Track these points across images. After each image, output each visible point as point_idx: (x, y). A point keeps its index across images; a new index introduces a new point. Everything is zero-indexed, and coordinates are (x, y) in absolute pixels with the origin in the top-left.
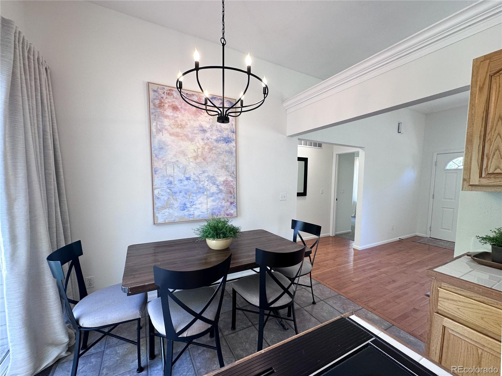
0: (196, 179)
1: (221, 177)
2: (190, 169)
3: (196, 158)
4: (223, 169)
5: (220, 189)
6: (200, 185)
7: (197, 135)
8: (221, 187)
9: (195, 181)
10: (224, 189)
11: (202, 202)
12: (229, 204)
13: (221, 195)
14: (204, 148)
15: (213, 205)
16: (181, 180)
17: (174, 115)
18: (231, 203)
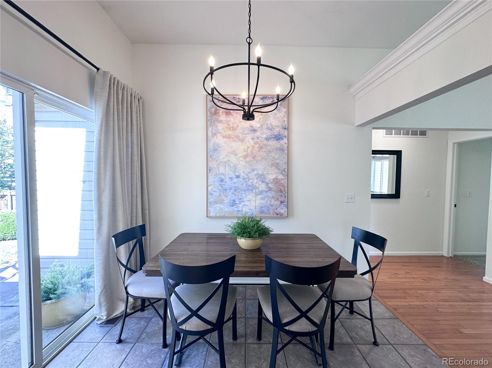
0: (246, 176)
1: (271, 175)
2: (240, 167)
3: (245, 157)
4: (273, 167)
5: (269, 187)
6: (250, 183)
7: (248, 135)
8: (270, 185)
9: (244, 179)
10: (274, 187)
11: (251, 200)
12: (279, 203)
13: (271, 193)
14: (253, 147)
15: (261, 203)
16: (231, 178)
17: (227, 119)
18: (281, 202)
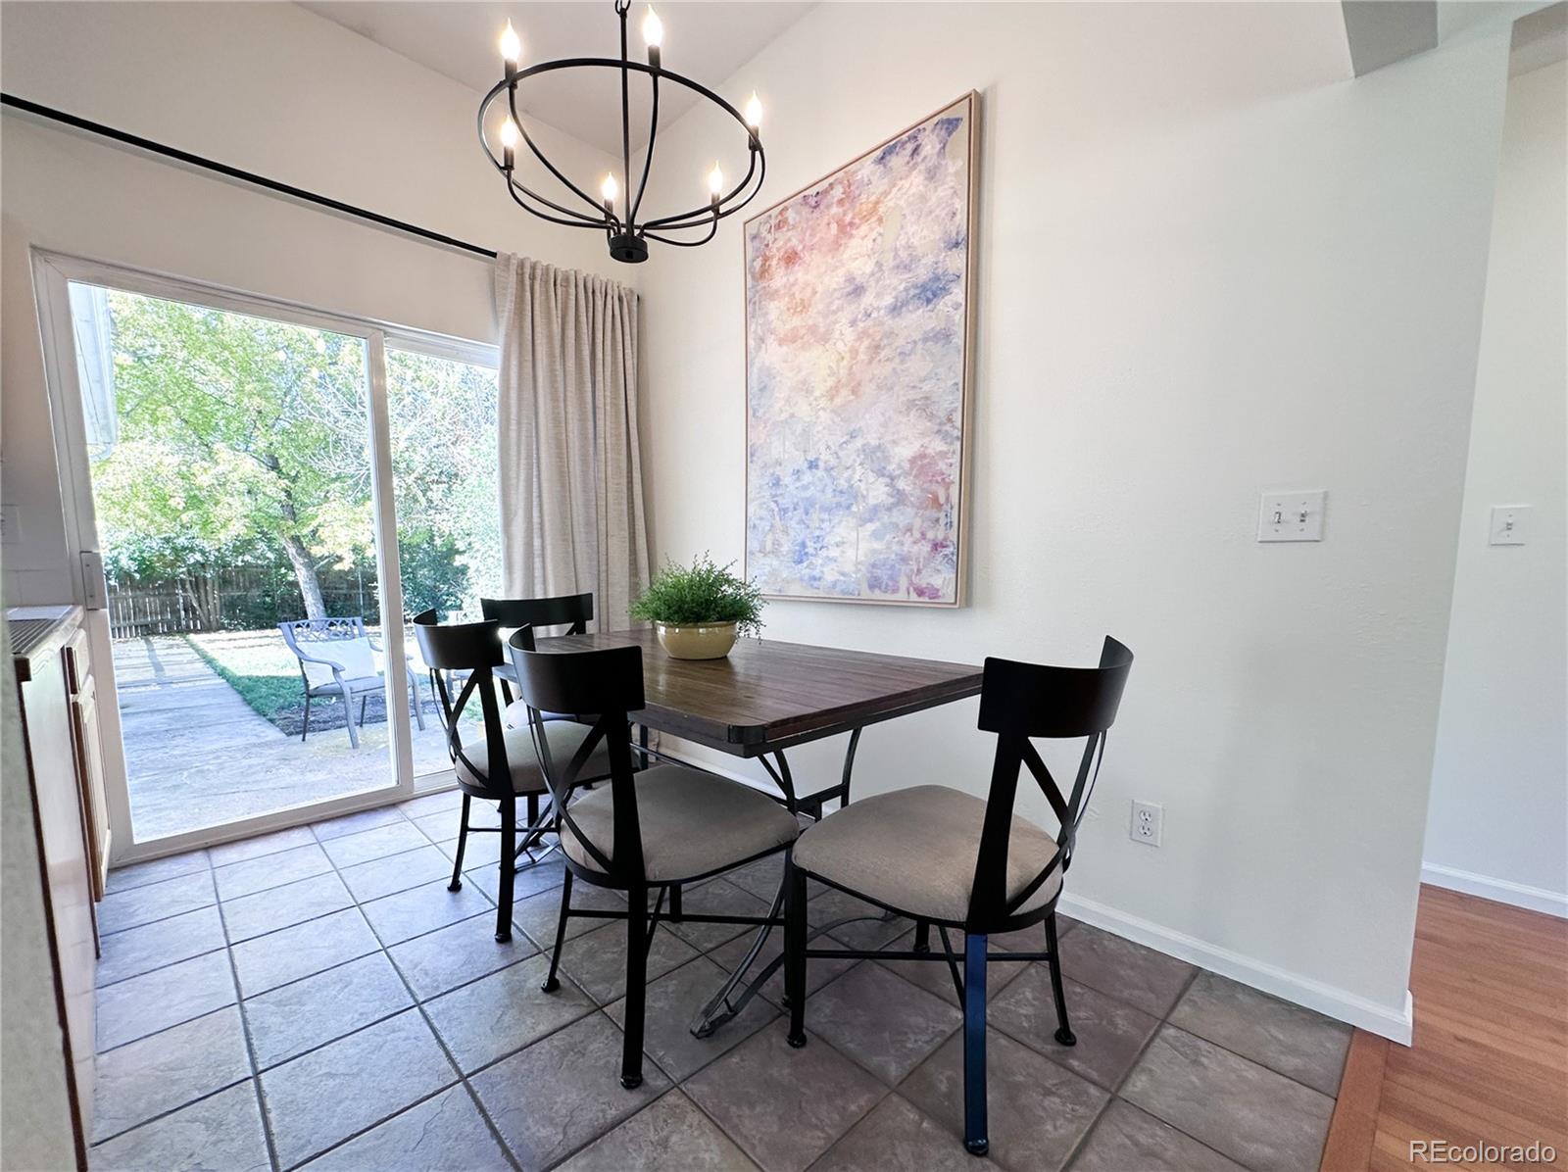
0: (833, 462)
1: (904, 443)
2: (818, 432)
3: (832, 393)
4: (913, 413)
5: (898, 490)
6: (843, 484)
7: (840, 313)
8: (901, 484)
9: (829, 470)
10: (914, 489)
11: (845, 540)
12: (926, 548)
13: (902, 514)
14: (854, 352)
15: (874, 551)
16: (798, 471)
17: (788, 280)
18: (937, 546)
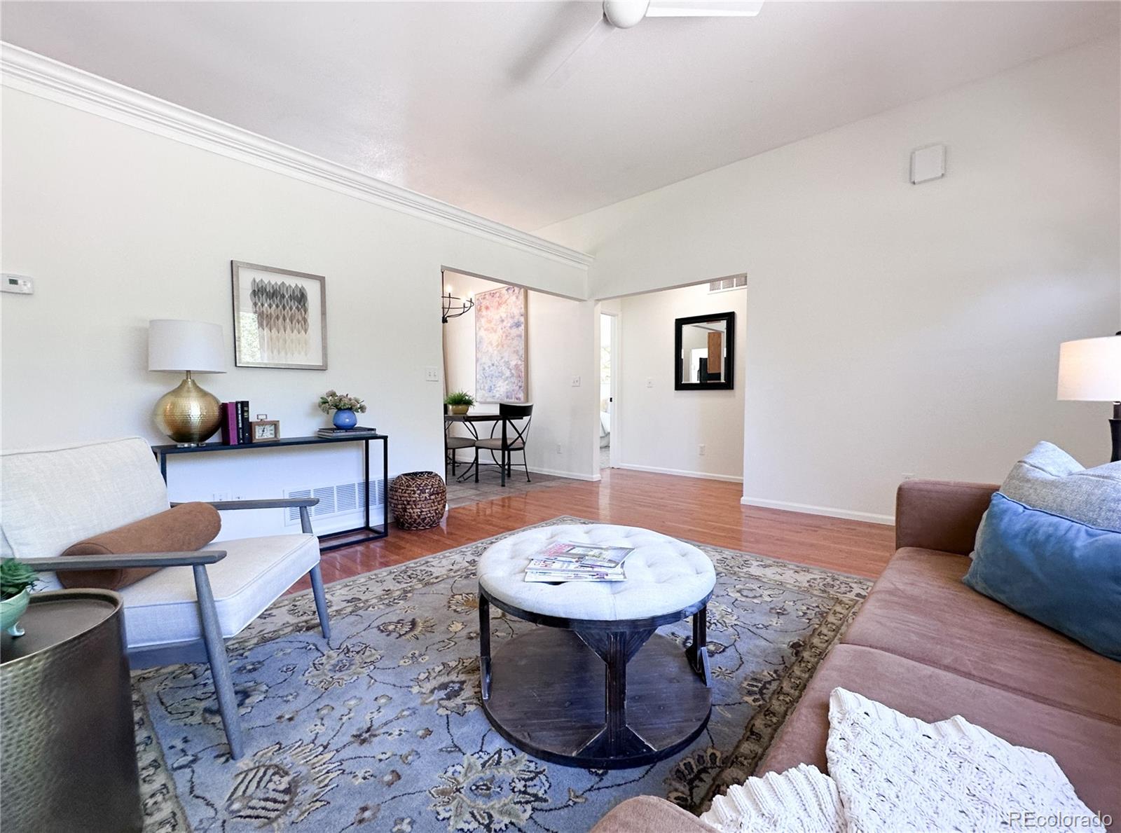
1: (513, 361)
2: (494, 356)
3: (497, 346)
4: (515, 354)
5: (512, 373)
6: (500, 370)
7: (499, 325)
8: (513, 371)
9: (497, 366)
10: (515, 373)
11: (501, 386)
12: (518, 387)
13: (513, 379)
14: (502, 336)
15: (507, 389)
16: (489, 366)
17: (486, 314)
18: (520, 387)
